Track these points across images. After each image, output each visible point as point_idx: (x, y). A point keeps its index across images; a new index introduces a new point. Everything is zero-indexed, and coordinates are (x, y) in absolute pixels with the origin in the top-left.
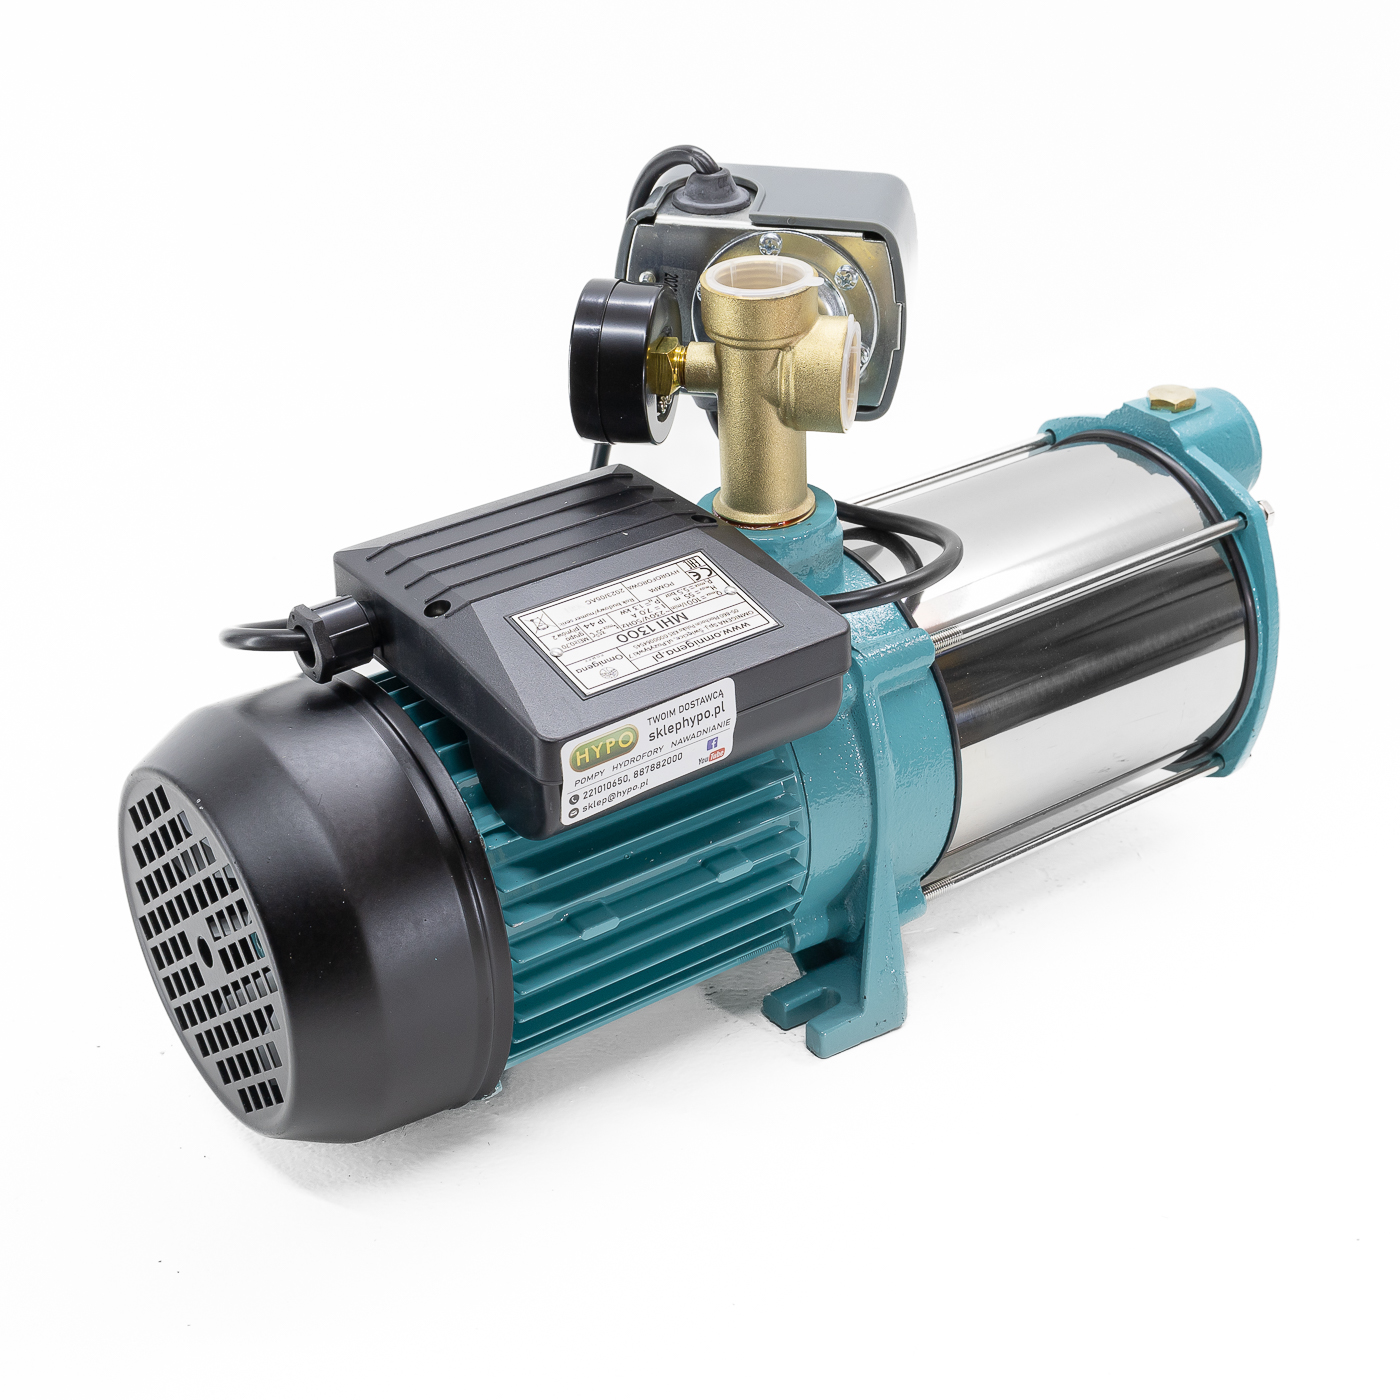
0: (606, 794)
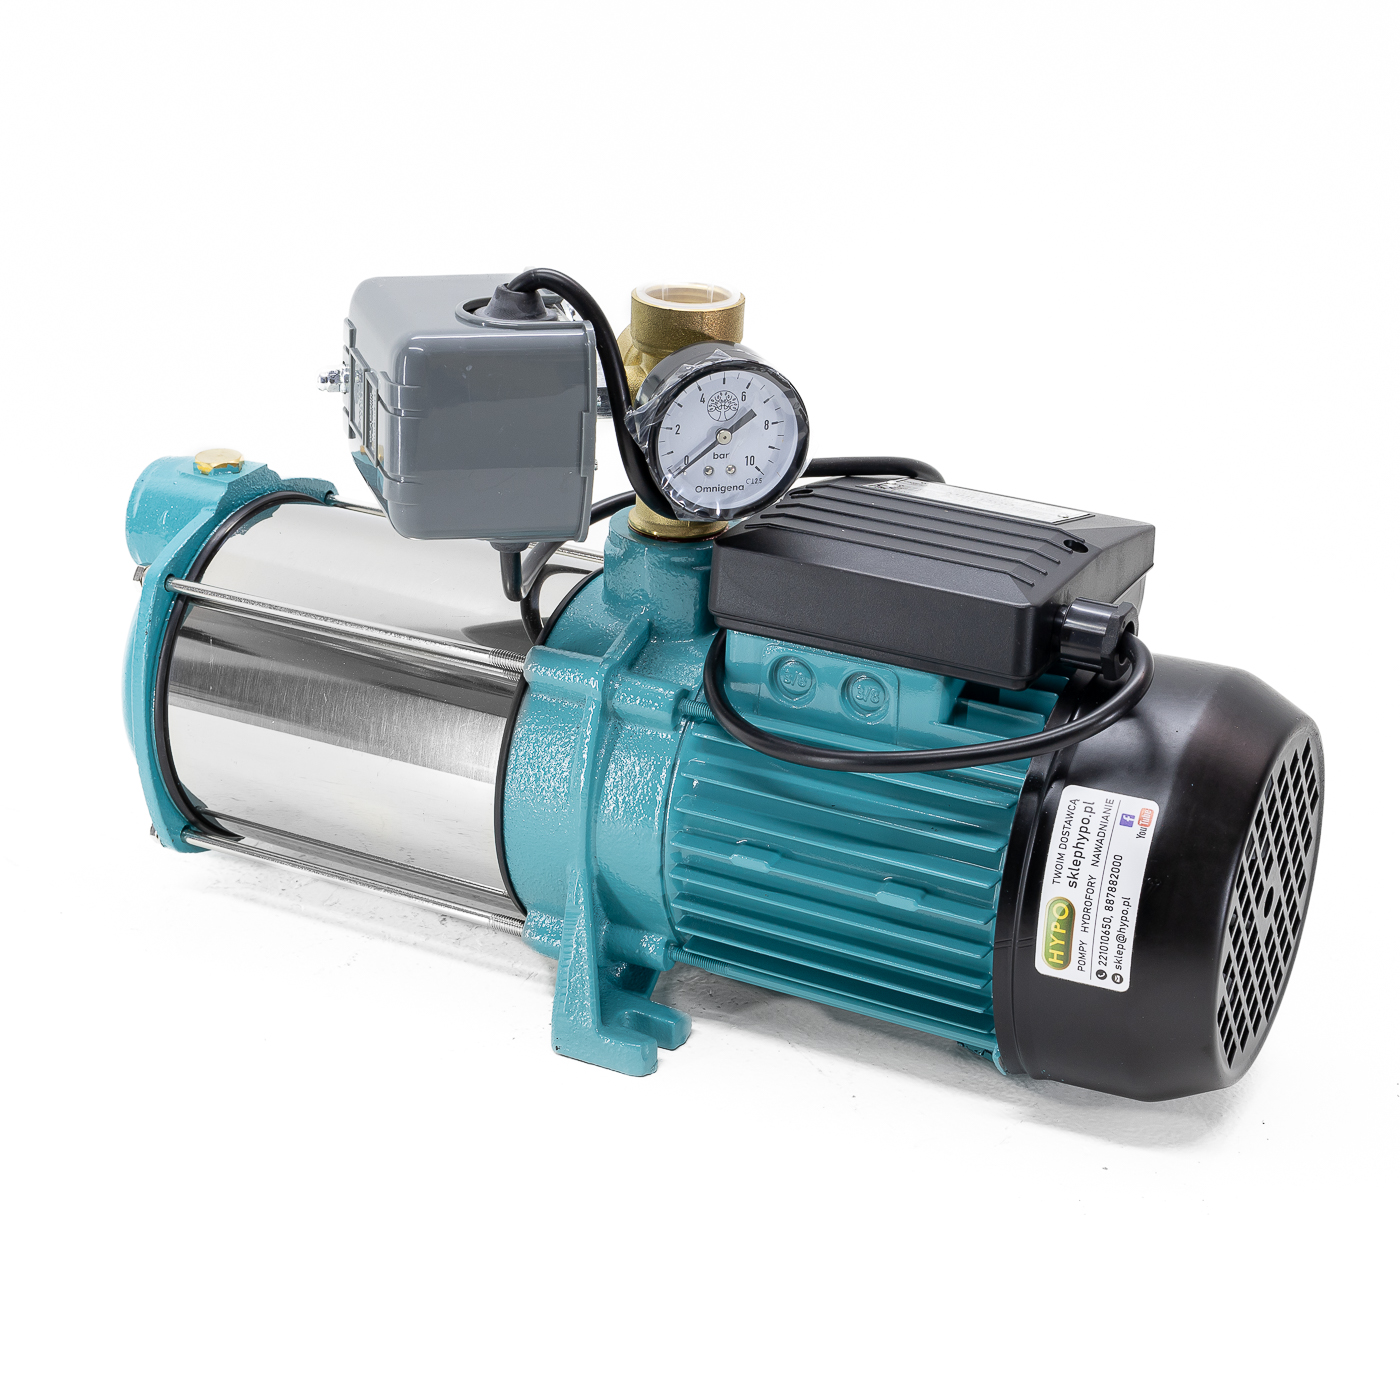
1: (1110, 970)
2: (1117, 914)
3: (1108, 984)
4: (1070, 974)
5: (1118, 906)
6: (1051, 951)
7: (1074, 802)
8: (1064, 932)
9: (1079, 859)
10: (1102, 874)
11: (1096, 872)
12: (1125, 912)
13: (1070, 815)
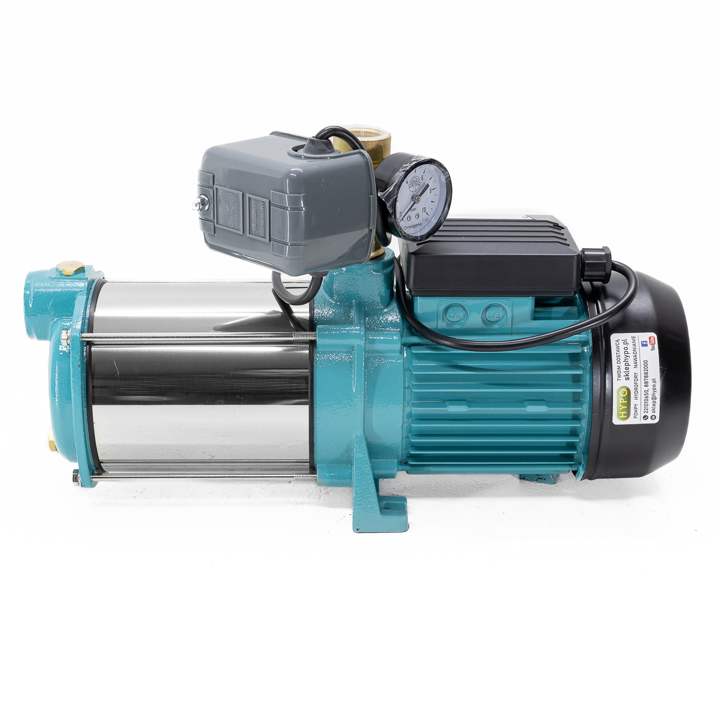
1: (650, 414)
2: (650, 387)
3: (649, 421)
4: (631, 421)
5: (651, 384)
6: (620, 413)
7: (617, 341)
8: (626, 402)
9: (628, 366)
10: (640, 371)
11: (637, 370)
12: (654, 386)
13: (618, 347)
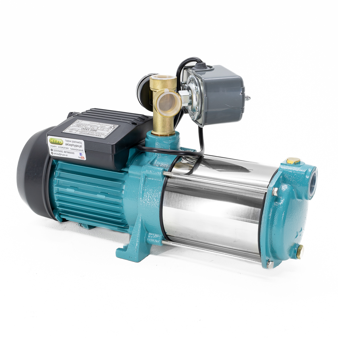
0: (59, 153)
